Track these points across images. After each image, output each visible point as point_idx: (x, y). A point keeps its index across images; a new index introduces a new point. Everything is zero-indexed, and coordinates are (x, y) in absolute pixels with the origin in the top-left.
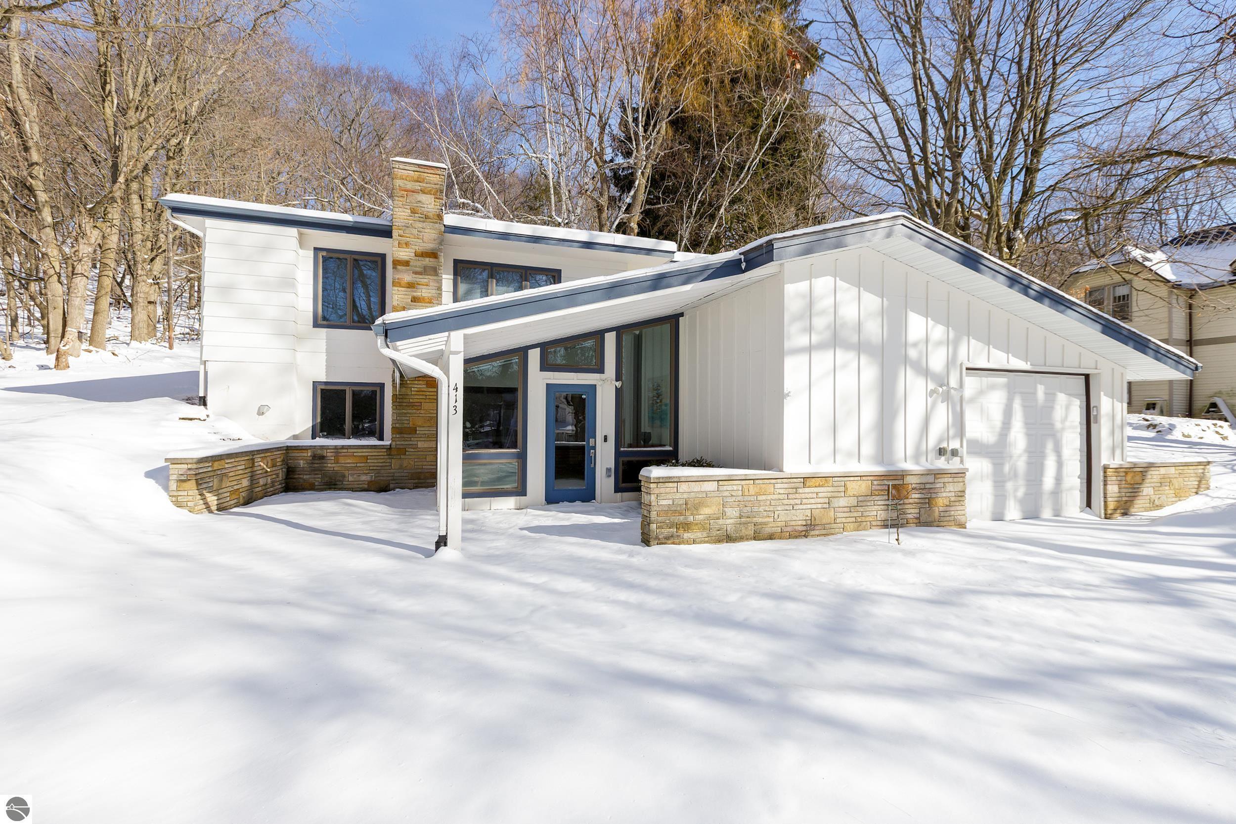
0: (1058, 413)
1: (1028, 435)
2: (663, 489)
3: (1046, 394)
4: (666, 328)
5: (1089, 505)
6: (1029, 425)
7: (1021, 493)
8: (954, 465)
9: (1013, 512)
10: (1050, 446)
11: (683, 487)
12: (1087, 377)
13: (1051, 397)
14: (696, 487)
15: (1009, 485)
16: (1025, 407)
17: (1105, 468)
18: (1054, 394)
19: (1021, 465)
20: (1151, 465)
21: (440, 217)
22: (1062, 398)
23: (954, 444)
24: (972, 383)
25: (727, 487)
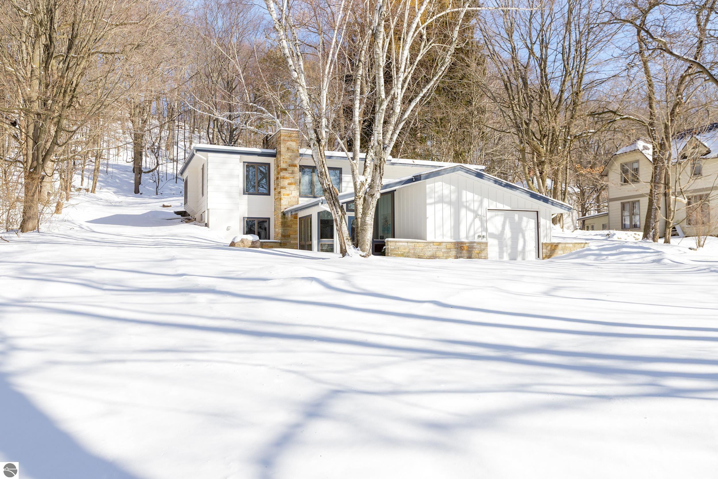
0: (524, 224)
1: (512, 232)
2: (392, 244)
3: (519, 218)
4: (390, 195)
5: (539, 257)
6: (512, 228)
7: (509, 251)
8: (484, 240)
9: (506, 257)
10: (520, 235)
11: (397, 244)
12: (537, 212)
13: (520, 219)
14: (401, 244)
15: (505, 248)
16: (510, 222)
17: (542, 243)
18: (522, 218)
19: (509, 242)
20: (559, 243)
21: (298, 151)
22: (525, 219)
23: (484, 234)
24: (489, 214)
25: (409, 244)
